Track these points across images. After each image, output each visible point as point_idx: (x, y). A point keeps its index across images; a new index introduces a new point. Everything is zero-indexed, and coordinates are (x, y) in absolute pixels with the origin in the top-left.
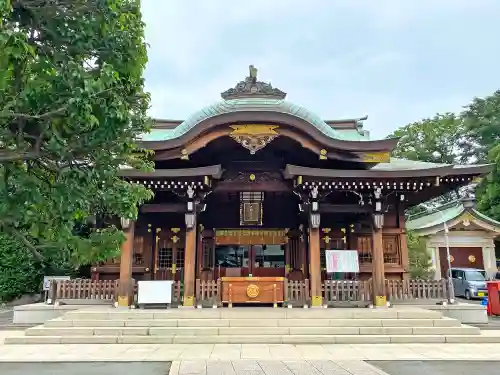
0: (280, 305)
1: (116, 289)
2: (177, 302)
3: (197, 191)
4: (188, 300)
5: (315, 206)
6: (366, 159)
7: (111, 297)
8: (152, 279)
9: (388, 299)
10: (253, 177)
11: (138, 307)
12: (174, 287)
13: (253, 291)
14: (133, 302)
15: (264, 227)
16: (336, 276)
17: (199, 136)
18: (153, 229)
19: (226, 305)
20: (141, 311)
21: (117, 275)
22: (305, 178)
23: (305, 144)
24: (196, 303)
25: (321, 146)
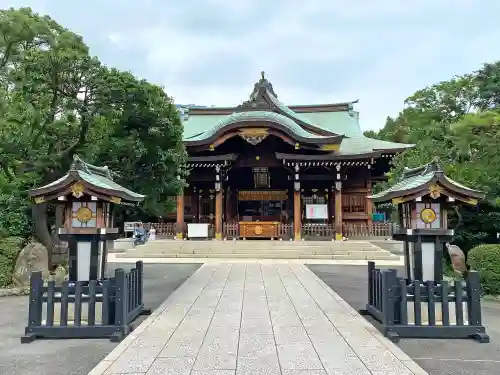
0: (276, 239)
1: (175, 229)
2: (211, 237)
3: (222, 168)
4: (219, 235)
5: (297, 177)
6: (325, 148)
7: (172, 233)
8: (198, 222)
9: (343, 236)
10: (258, 158)
11: (188, 239)
12: (210, 228)
13: (258, 230)
14: (185, 236)
15: (272, 189)
16: (312, 221)
17: (225, 133)
18: (198, 190)
19: (242, 239)
20: (190, 241)
21: (175, 221)
22: (287, 161)
23: (286, 140)
24: (223, 237)
25: (296, 141)
